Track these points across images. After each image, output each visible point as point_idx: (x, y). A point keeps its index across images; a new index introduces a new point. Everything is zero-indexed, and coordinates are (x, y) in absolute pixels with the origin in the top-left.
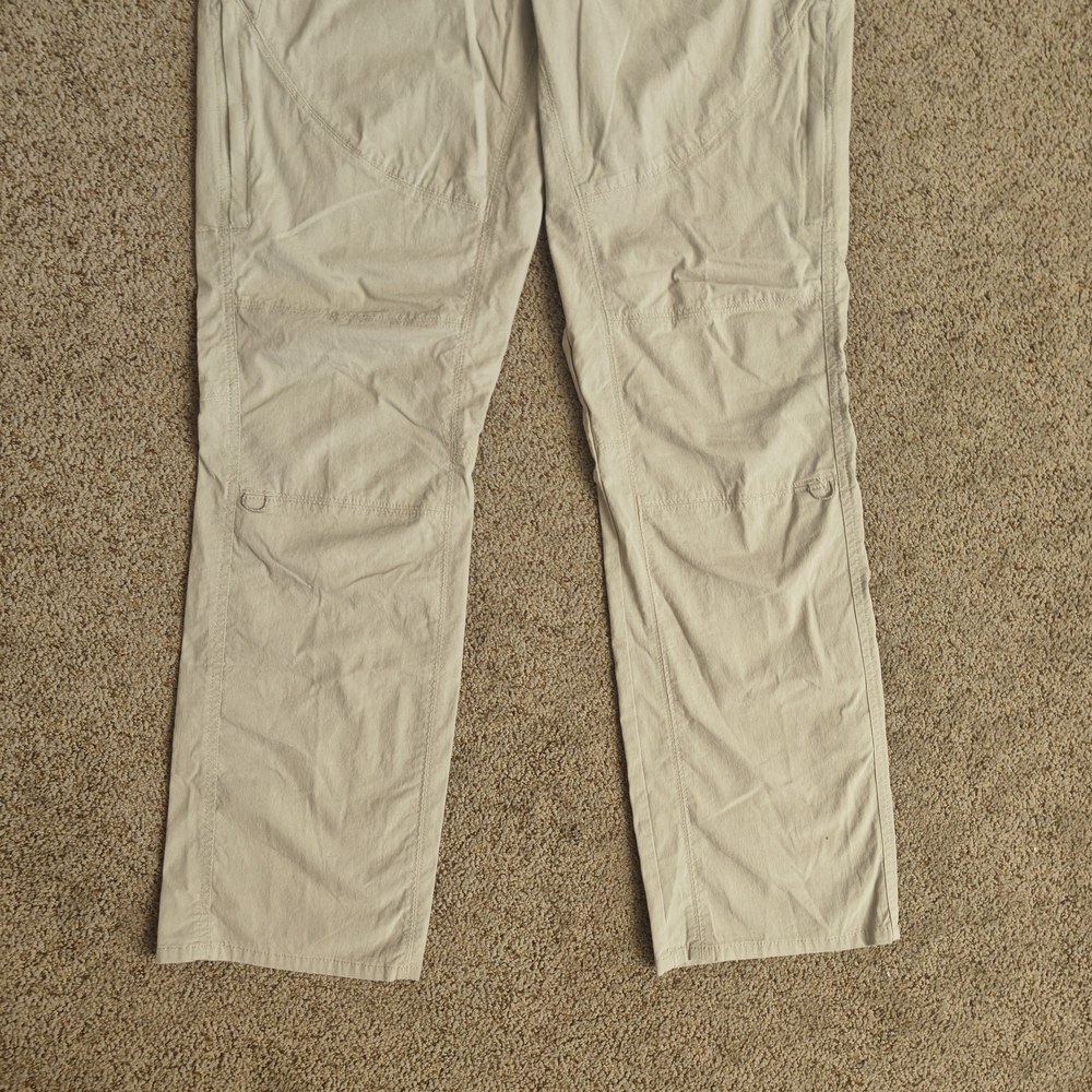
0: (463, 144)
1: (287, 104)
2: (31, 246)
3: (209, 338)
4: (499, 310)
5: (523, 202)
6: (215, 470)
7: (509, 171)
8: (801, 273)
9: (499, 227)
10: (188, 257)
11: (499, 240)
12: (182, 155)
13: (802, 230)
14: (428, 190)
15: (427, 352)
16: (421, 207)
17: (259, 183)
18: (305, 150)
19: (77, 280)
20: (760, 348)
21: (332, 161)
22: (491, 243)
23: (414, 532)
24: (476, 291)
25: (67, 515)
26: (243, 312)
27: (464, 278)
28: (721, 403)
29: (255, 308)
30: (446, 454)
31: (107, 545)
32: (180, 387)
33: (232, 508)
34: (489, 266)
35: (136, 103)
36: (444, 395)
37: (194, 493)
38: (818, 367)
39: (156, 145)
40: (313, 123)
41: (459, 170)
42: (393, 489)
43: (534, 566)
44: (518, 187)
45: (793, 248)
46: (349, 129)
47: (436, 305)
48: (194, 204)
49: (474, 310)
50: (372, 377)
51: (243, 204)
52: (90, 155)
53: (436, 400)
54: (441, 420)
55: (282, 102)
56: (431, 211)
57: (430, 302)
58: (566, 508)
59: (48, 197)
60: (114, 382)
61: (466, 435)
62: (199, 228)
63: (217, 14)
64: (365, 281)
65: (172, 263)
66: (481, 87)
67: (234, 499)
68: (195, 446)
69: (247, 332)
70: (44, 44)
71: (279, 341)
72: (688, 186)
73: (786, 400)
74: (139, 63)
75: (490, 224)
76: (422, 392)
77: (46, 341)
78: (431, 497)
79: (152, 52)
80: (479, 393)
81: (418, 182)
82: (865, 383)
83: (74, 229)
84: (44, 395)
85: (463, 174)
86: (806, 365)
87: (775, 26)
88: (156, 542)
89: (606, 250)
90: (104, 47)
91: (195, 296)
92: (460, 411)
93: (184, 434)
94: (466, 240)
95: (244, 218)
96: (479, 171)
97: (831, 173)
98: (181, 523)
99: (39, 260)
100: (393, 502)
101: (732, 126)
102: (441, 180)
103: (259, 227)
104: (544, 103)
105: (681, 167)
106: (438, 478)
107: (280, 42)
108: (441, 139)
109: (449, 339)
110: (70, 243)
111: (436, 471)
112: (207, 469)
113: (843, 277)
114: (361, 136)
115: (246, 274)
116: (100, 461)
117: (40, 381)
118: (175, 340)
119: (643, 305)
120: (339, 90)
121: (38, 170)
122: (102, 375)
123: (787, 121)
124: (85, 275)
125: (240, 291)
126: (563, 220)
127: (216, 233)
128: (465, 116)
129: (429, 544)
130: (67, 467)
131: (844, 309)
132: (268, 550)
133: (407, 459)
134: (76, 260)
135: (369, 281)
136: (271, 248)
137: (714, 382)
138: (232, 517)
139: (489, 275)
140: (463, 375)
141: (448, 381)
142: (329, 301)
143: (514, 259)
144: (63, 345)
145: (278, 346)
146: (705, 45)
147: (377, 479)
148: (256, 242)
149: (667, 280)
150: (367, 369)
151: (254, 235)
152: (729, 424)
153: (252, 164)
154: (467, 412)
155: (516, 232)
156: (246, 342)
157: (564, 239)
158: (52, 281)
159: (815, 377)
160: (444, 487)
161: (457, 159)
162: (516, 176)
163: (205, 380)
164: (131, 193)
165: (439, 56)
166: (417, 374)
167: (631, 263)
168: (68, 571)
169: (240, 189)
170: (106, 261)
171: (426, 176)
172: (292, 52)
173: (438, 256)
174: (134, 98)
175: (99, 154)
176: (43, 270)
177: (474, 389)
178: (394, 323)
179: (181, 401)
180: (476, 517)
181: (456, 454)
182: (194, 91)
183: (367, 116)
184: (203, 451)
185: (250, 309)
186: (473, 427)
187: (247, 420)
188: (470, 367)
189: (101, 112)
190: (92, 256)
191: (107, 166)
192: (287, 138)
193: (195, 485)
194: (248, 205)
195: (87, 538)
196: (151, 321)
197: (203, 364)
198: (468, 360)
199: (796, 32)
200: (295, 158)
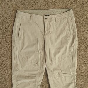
0: (38, 60)
1: (21, 56)
3: (13, 79)
4: (42, 76)
7: (42, 63)
11: (42, 69)
16: (34, 66)
17: (18, 64)
18: (22, 61)
21: (25, 62)
40: (23, 58)
47: (35, 76)
49: (39, 76)
51: (16, 67)
66: (40, 54)
76: (34, 84)
85: (38, 63)
92: (38, 86)
94: (38, 69)
103: (18, 69)
109: (37, 79)
125: (16, 75)
127: (14, 69)
137: (63, 82)
139: (40, 73)
145: (20, 81)
146: (62, 50)
149: (58, 73)
152: (64, 86)
156: (17, 80)
157: (48, 70)
163: (13, 83)
165: (36, 52)
171: (34, 63)
172: (21, 51)
173: (35, 71)
183: (28, 58)
187: (17, 86)
188: (39, 82)
199: (72, 49)
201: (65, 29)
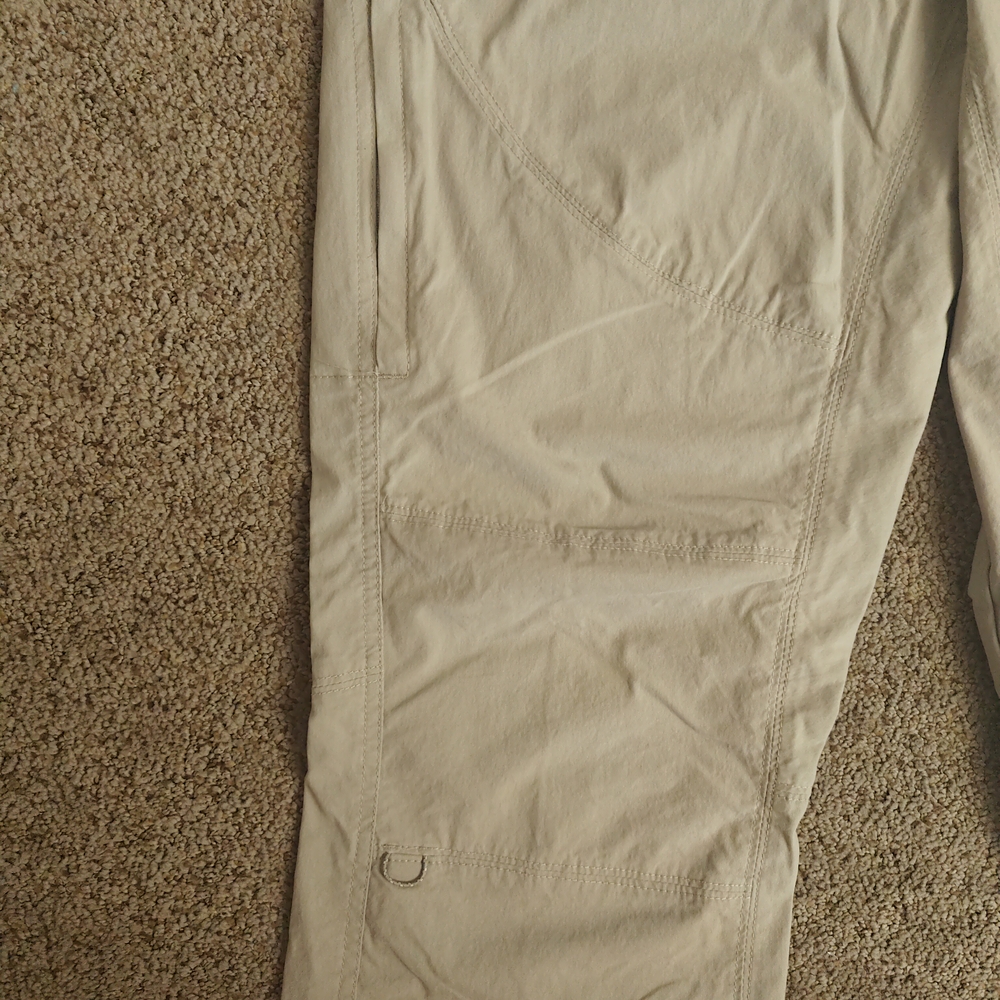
2: (13, 393)
6: (336, 809)
9: (866, 379)
10: (292, 419)
12: (287, 232)
14: (734, 303)
15: (725, 605)
19: (93, 456)
22: (848, 406)
25: (67, 873)
26: (396, 526)
27: (796, 469)
29: (418, 523)
30: (752, 790)
31: (137, 929)
32: (271, 649)
33: (364, 877)
34: (843, 446)
35: (209, 134)
36: (756, 685)
37: (295, 842)
39: (241, 214)
41: (795, 271)
42: (654, 847)
44: (909, 307)
46: (598, 192)
48: (307, 322)
50: (621, 645)
52: (122, 229)
53: (741, 693)
54: (748, 730)
55: (474, 140)
56: (738, 344)
57: (738, 516)
59: (45, 307)
60: (154, 641)
61: (796, 762)
62: (317, 370)
64: (614, 470)
65: (264, 430)
67: (367, 860)
68: (300, 765)
69: (402, 564)
70: (45, 26)
74: (215, 64)
77: (36, 565)
78: (722, 866)
79: (240, 43)
80: (822, 683)
81: (717, 290)
83: (90, 363)
84: (31, 663)
88: (224, 926)
90: (152, 33)
91: (306, 488)
93: (279, 737)
95: (402, 358)
98: (271, 895)
99: (27, 420)
100: (651, 869)
102: (759, 287)
106: (735, 830)
108: (761, 211)
110: (83, 389)
111: (731, 817)
114: (620, 207)
115: (402, 457)
116: (129, 781)
117: (24, 636)
118: (266, 565)
121: (29, 257)
122: (136, 627)
124: (108, 447)
130: (69, 790)
132: (429, 961)
133: (679, 794)
134: (92, 421)
136: (451, 414)
138: (362, 895)
140: (793, 649)
141: (765, 662)
142: (548, 505)
143: (892, 439)
144: (66, 573)
147: (623, 827)
148: (423, 402)
150: (613, 630)
151: (420, 388)
153: (418, 255)
154: (800, 720)
155: (900, 390)
158: (48, 457)
160: (747, 849)
162: (905, 285)
164: (194, 300)
166: (707, 644)
168: (64, 976)
169: (395, 300)
170: (147, 423)
174: (205, 128)
175: (139, 228)
176: (34, 436)
177: (813, 675)
179: (274, 677)
182: (314, 115)
185: (410, 523)
186: (808, 745)
189: (144, 152)
190: (121, 413)
191: (152, 250)
192: (481, 205)
193: (297, 827)
194: (410, 330)
195: (101, 918)
196: (224, 532)
198: (802, 624)
200: (494, 242)
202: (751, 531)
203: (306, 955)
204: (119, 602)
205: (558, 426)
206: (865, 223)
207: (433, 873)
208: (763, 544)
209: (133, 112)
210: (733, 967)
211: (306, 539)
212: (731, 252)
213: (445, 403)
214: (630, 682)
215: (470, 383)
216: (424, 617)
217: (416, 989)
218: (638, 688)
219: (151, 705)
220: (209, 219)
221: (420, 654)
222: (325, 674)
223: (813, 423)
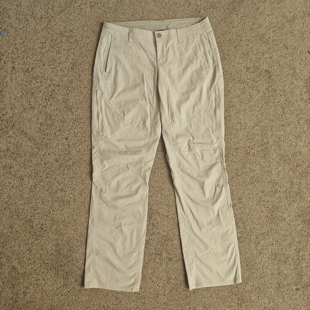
0: (145, 117)
1: (110, 110)
2: (58, 140)
3: (95, 158)
4: (153, 150)
5: (157, 129)
6: (96, 184)
7: (154, 122)
8: (215, 142)
9: (153, 134)
10: (90, 141)
11: (153, 136)
12: (89, 121)
13: (215, 132)
14: (138, 126)
15: (138, 159)
16: (137, 130)
17: (104, 126)
18: (113, 119)
19: (67, 146)
20: (207, 157)
21: (119, 122)
22: (151, 137)
23: (136, 196)
24: (148, 147)
25: (65, 194)
26: (101, 152)
27: (146, 144)
28: (199, 168)
29: (104, 152)
30: (143, 180)
31: (73, 200)
32: (88, 167)
33: (99, 192)
34: (151, 141)
35: (79, 111)
36: (142, 168)
37: (91, 189)
38: (219, 160)
39: (83, 119)
40: (115, 114)
41: (144, 123)
42: (132, 187)
43: (161, 203)
44: (156, 126)
45: (213, 136)
46: (122, 115)
47: (140, 150)
48: (91, 130)
49: (148, 151)
50: (127, 164)
51: (101, 131)
52: (70, 121)
53: (141, 169)
54: (142, 173)
55: (109, 110)
56: (139, 131)
57: (139, 149)
58: (168, 190)
59: (62, 130)
60: (75, 167)
61: (147, 176)
62: (92, 136)
63: (96, 93)
64: (126, 145)
65: (87, 143)
66: (148, 106)
67: (99, 190)
68: (92, 180)
69: (102, 156)
70: (61, 100)
71: (109, 158)
72: (191, 124)
73: (213, 167)
74: (80, 103)
75: (151, 133)
76: (138, 167)
77: (61, 159)
78: (140, 189)
79: (83, 101)
80: (149, 167)
81: (136, 125)
82: (229, 163)
83: (67, 136)
84: (61, 170)
85: (145, 124)
86: (217, 160)
87: (208, 92)
88: (83, 199)
89: (174, 138)
90: (73, 100)
91: (92, 149)
92: (145, 171)
93: (89, 177)
94: (146, 136)
95: (102, 134)
96: (148, 122)
97: (220, 121)
98: (89, 195)
99: (60, 142)
100: (132, 190)
101: (200, 112)
102: (141, 125)
103: (105, 136)
104: (161, 110)
105: (189, 120)
106: (141, 185)
107: (108, 98)
108: (141, 116)
109: (143, 157)
110: (66, 139)
111: (141, 183)
112: (94, 184)
113: (224, 142)
114: (125, 117)
115: (102, 145)
116: (72, 183)
117: (60, 167)
118: (87, 158)
119: (182, 149)
120: (120, 107)
121: (60, 125)
122: (73, 165)
123: (211, 111)
124: (69, 145)
125: (101, 148)
126: (165, 132)
127: (96, 137)
128: (145, 112)
129: (140, 198)
130: (65, 184)
131: (224, 149)
132: (107, 201)
133: (135, 181)
134: (67, 142)
135: (127, 145)
136: (107, 139)
137: (198, 164)
138: (99, 194)
139: (151, 143)
140: (146, 164)
141: (143, 165)
142: (119, 149)
144: (65, 159)
145: (109, 159)
146: (193, 96)
147: (129, 185)
148: (104, 138)
149: (187, 143)
150: (126, 163)
151: (104, 137)
152: (201, 172)
153: (103, 122)
154: (147, 171)
155: (156, 135)
156: (102, 158)
157: (166, 136)
158: (62, 147)
159: (218, 162)
160: (142, 187)
161: (144, 120)
162: (156, 123)
163: (94, 166)
164: (78, 129)
165: (140, 100)
166: (137, 164)
167: (180, 140)
168: (65, 206)
169: (101, 128)
170: (73, 142)
171: (138, 124)
172: (110, 100)
173: (141, 140)
174: (79, 110)
175: (72, 121)
176: (61, 144)
177: (148, 166)
178: (132, 154)
179: (89, 170)
180: (149, 192)
181: (145, 180)
182: (91, 108)
183: (126, 113)
184: (93, 180)
185: (103, 152)
186: (148, 174)
187: (102, 174)
188: (147, 162)
189: (72, 113)
190: (71, 141)
191: (74, 123)
192: (110, 117)
193: (92, 187)
194: (102, 131)
195: (69, 199)
196: (82, 154)
197: (93, 163)
198: (147, 161)
199: (212, 93)
200: (111, 121)
201: (198, 55)
202: (141, 151)
203: (93, 201)
204: (71, 162)
205: (119, 140)
206: (152, 117)
207: (107, 191)
208: (142, 152)
209: (71, 109)
210: (142, 200)
211: (92, 154)
212: (138, 121)
213: (106, 138)
214: (128, 168)
215: (109, 136)
216: (105, 162)
217: (106, 204)
218: (129, 169)
219: (75, 174)
220: (80, 120)
221: (105, 166)
222: (94, 169)
223: (148, 139)
